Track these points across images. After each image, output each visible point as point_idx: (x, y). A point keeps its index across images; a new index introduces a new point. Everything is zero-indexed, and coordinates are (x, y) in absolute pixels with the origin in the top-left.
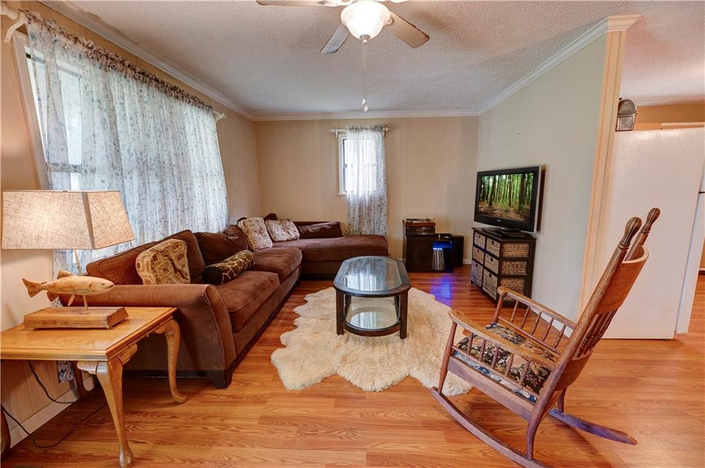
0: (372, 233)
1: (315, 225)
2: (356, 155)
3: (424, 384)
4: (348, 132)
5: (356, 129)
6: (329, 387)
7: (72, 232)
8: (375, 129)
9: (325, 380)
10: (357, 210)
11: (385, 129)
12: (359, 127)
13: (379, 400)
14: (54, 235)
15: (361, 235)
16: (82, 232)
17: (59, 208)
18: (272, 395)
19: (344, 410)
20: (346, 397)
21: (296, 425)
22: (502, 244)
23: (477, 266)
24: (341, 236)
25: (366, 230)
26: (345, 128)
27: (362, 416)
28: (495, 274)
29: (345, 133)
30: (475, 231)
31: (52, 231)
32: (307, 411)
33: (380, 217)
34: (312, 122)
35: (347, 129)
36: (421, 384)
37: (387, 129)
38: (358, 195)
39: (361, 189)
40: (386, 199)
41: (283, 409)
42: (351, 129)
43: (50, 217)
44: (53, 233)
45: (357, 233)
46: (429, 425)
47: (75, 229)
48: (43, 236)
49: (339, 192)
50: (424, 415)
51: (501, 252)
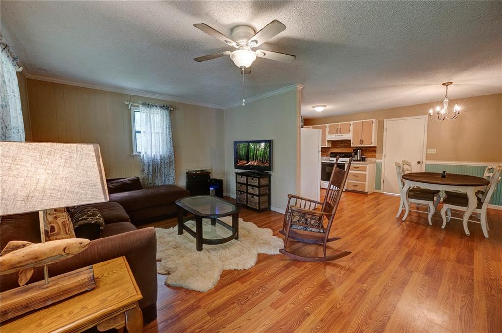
0: (163, 183)
1: (114, 181)
2: (148, 124)
3: (268, 254)
4: (140, 106)
5: (148, 105)
6: (227, 278)
7: (82, 186)
8: (163, 107)
9: (222, 276)
10: (151, 166)
11: (170, 108)
12: (150, 104)
13: (258, 269)
14: (55, 192)
15: (154, 186)
16: (95, 185)
17: (63, 160)
18: (199, 301)
19: (249, 282)
20: (242, 277)
21: (234, 303)
22: (259, 179)
23: (241, 194)
24: (142, 188)
25: (159, 182)
26: (138, 103)
27: (259, 279)
28: (256, 196)
29: (139, 107)
30: (237, 174)
31: (52, 187)
32: (230, 294)
33: (170, 171)
34: (105, 92)
35: (140, 104)
36: (266, 254)
37: (172, 109)
38: (151, 155)
39: (154, 151)
40: (173, 158)
41: (217, 301)
42: (144, 104)
43: (50, 172)
44: (54, 189)
45: (151, 185)
46: (287, 267)
47: (84, 183)
48: (37, 194)
49: (133, 153)
50: (281, 264)
51: (259, 183)
